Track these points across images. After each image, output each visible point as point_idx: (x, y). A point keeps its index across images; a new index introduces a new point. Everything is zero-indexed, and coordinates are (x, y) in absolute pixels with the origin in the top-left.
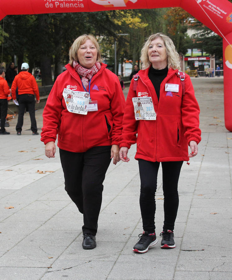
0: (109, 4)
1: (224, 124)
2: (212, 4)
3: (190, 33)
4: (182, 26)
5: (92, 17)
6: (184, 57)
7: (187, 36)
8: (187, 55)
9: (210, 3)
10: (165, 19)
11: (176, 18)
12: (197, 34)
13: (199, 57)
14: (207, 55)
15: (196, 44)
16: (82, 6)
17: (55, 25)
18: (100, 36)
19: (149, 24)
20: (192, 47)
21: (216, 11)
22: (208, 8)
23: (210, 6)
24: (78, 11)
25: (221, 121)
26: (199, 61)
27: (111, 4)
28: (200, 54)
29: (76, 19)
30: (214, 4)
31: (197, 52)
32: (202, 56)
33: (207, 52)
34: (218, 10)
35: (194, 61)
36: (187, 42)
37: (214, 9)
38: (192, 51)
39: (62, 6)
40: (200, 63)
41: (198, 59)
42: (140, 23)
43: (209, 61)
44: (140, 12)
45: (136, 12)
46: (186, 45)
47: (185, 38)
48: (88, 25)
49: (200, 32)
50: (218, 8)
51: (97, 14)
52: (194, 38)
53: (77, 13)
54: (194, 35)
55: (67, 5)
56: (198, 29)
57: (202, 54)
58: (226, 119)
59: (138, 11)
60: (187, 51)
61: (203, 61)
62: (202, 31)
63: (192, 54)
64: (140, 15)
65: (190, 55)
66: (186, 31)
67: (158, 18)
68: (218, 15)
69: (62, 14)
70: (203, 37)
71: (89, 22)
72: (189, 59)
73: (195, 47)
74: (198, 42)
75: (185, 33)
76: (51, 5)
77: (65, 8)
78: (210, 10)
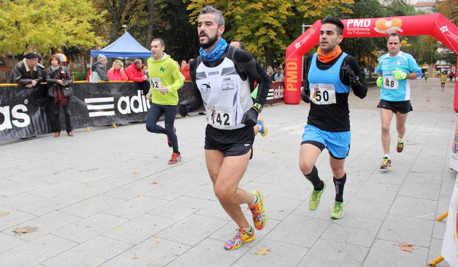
0: (385, 33)
1: (453, 108)
2: (452, 34)
3: (439, 50)
4: (434, 45)
5: (376, 39)
6: (434, 65)
7: (437, 53)
8: (436, 64)
9: (450, 33)
10: (423, 42)
11: (430, 41)
12: (444, 51)
13: (444, 65)
14: (450, 64)
15: (443, 57)
16: (369, 33)
17: (353, 44)
18: (380, 51)
19: (412, 44)
20: (440, 59)
21: (454, 38)
22: (449, 36)
23: (450, 35)
24: (366, 37)
25: (452, 105)
26: (444, 68)
27: (387, 32)
28: (445, 64)
29: (366, 41)
30: (453, 33)
31: (443, 63)
32: (447, 65)
33: (450, 63)
34: (455, 37)
35: (441, 68)
36: (437, 56)
37: (453, 37)
38: (440, 62)
39: (357, 33)
40: (445, 70)
41: (443, 67)
42: (406, 43)
43: (451, 68)
44: (407, 37)
45: (404, 37)
46: (436, 58)
47: (436, 53)
48: (373, 44)
49: (447, 50)
50: (456, 36)
51: (379, 38)
52: (442, 54)
53: (367, 38)
54: (442, 52)
55: (360, 33)
56: (445, 48)
57: (447, 64)
58: (455, 104)
59: (405, 36)
60: (437, 62)
61: (447, 68)
62: (448, 49)
63: (440, 63)
64: (406, 39)
65: (438, 64)
66: (437, 49)
67: (419, 41)
68: (455, 40)
69: (357, 38)
70: (448, 53)
71: (373, 43)
72: (438, 67)
73: (442, 59)
74: (444, 56)
75: (437, 50)
76: (351, 33)
77: (359, 35)
78: (451, 37)
